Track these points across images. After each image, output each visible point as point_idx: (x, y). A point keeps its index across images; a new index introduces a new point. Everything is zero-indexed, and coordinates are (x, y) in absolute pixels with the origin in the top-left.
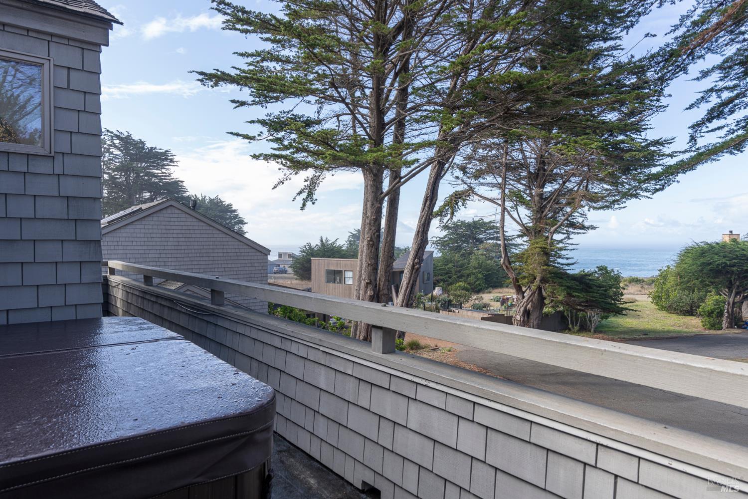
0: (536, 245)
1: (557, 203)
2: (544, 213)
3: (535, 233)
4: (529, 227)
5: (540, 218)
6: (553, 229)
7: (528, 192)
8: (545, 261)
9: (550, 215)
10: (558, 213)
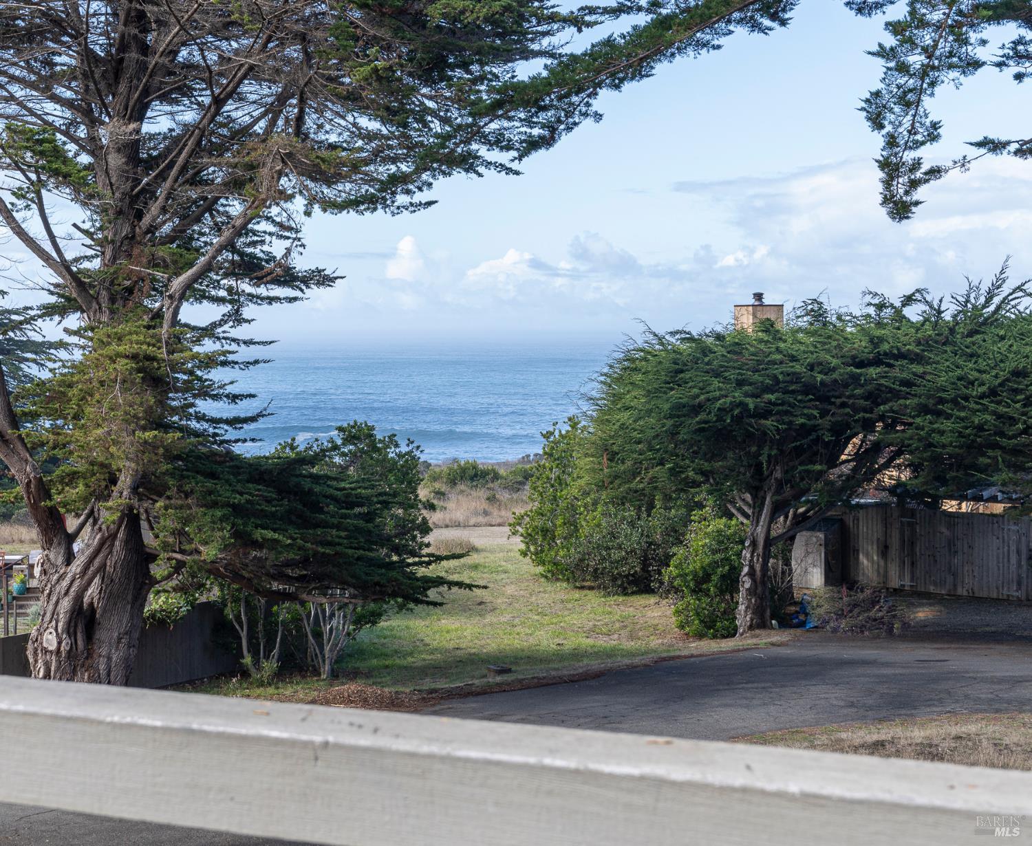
0: (114, 347)
1: (195, 181)
2: (146, 220)
3: (113, 300)
4: (86, 272)
5: (131, 238)
6: (177, 283)
7: (82, 132)
8: (149, 411)
9: (167, 228)
10: (198, 220)
